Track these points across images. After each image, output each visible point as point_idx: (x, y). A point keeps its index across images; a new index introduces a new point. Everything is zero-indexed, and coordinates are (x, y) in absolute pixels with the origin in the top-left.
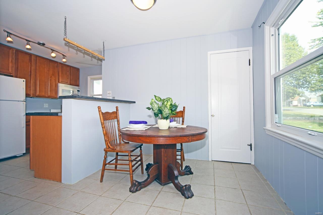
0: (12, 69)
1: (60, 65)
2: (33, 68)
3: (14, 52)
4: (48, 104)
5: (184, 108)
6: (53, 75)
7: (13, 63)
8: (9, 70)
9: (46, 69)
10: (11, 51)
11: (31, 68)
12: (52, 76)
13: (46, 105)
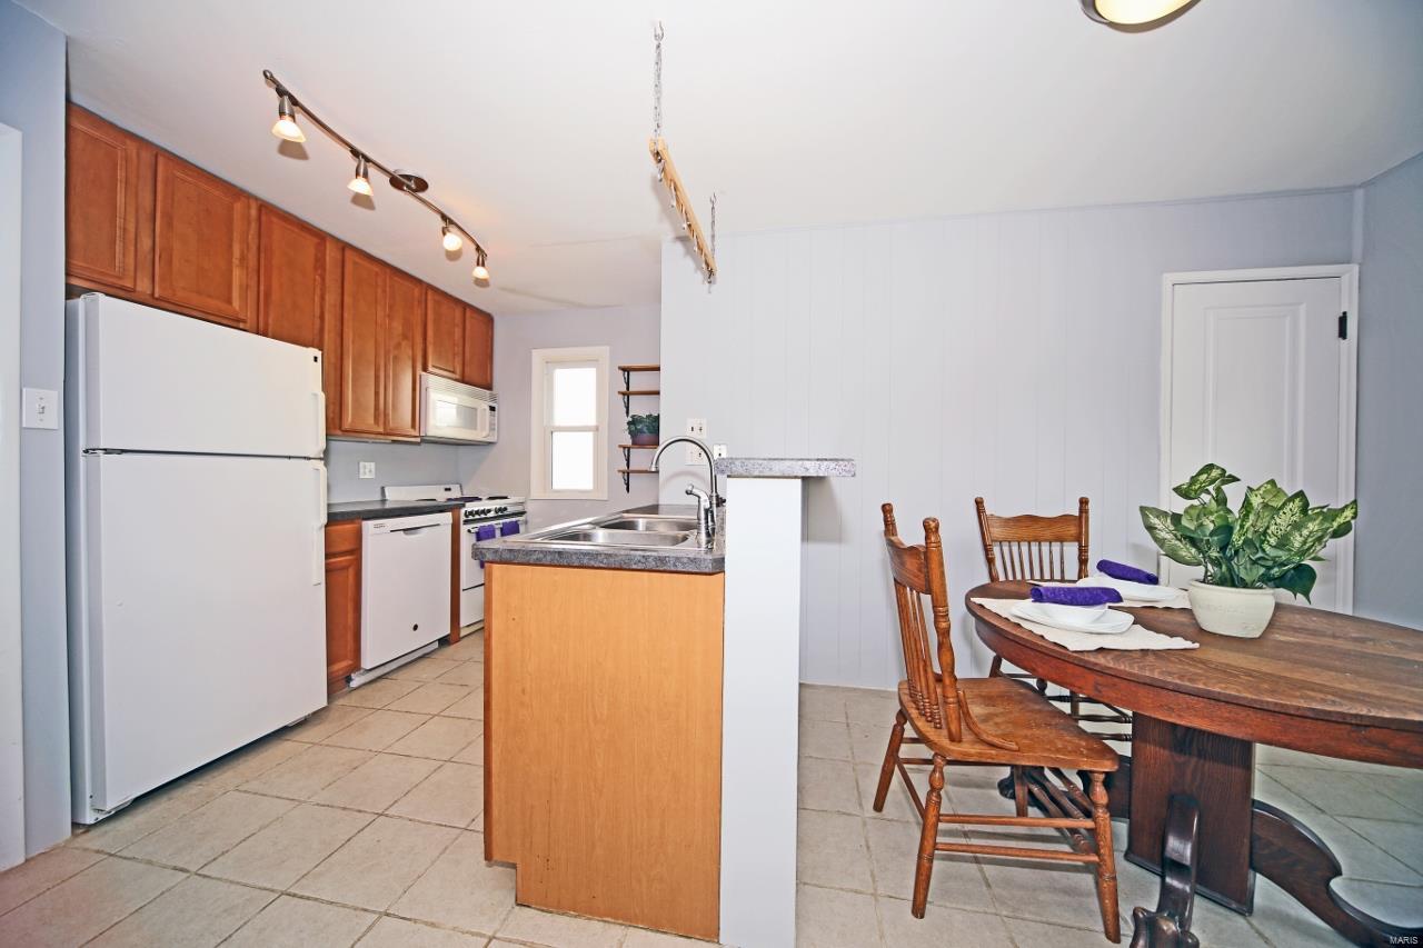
0: (244, 298)
1: (430, 292)
2: (331, 298)
3: (254, 212)
4: (373, 464)
5: (1084, 502)
6: (405, 337)
7: (247, 268)
8: (229, 301)
9: (379, 308)
10: (238, 206)
11: (322, 298)
12: (404, 343)
13: (368, 470)
